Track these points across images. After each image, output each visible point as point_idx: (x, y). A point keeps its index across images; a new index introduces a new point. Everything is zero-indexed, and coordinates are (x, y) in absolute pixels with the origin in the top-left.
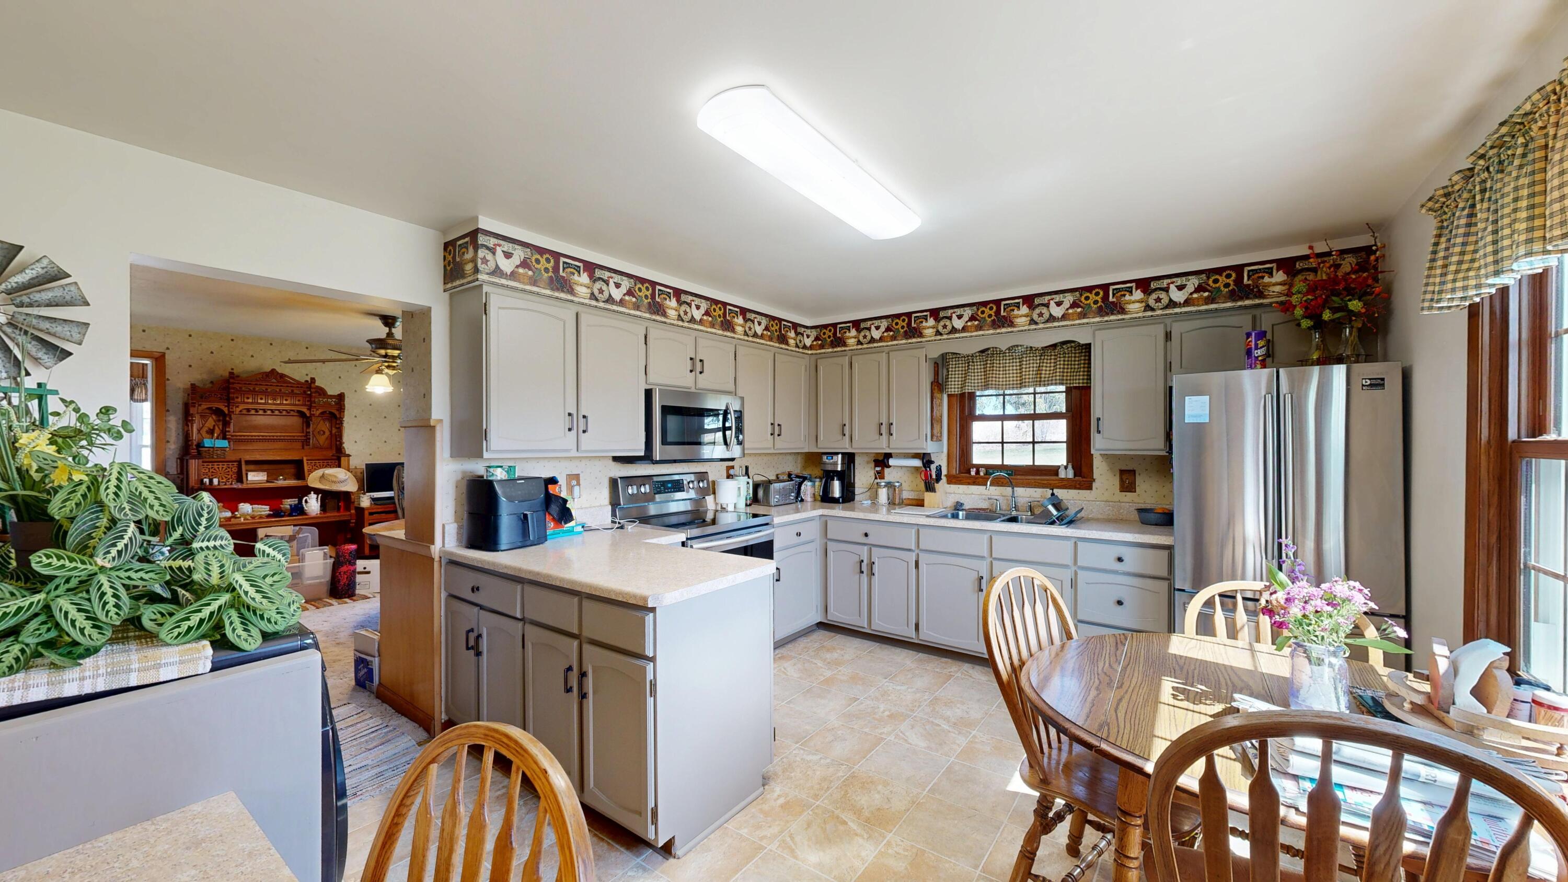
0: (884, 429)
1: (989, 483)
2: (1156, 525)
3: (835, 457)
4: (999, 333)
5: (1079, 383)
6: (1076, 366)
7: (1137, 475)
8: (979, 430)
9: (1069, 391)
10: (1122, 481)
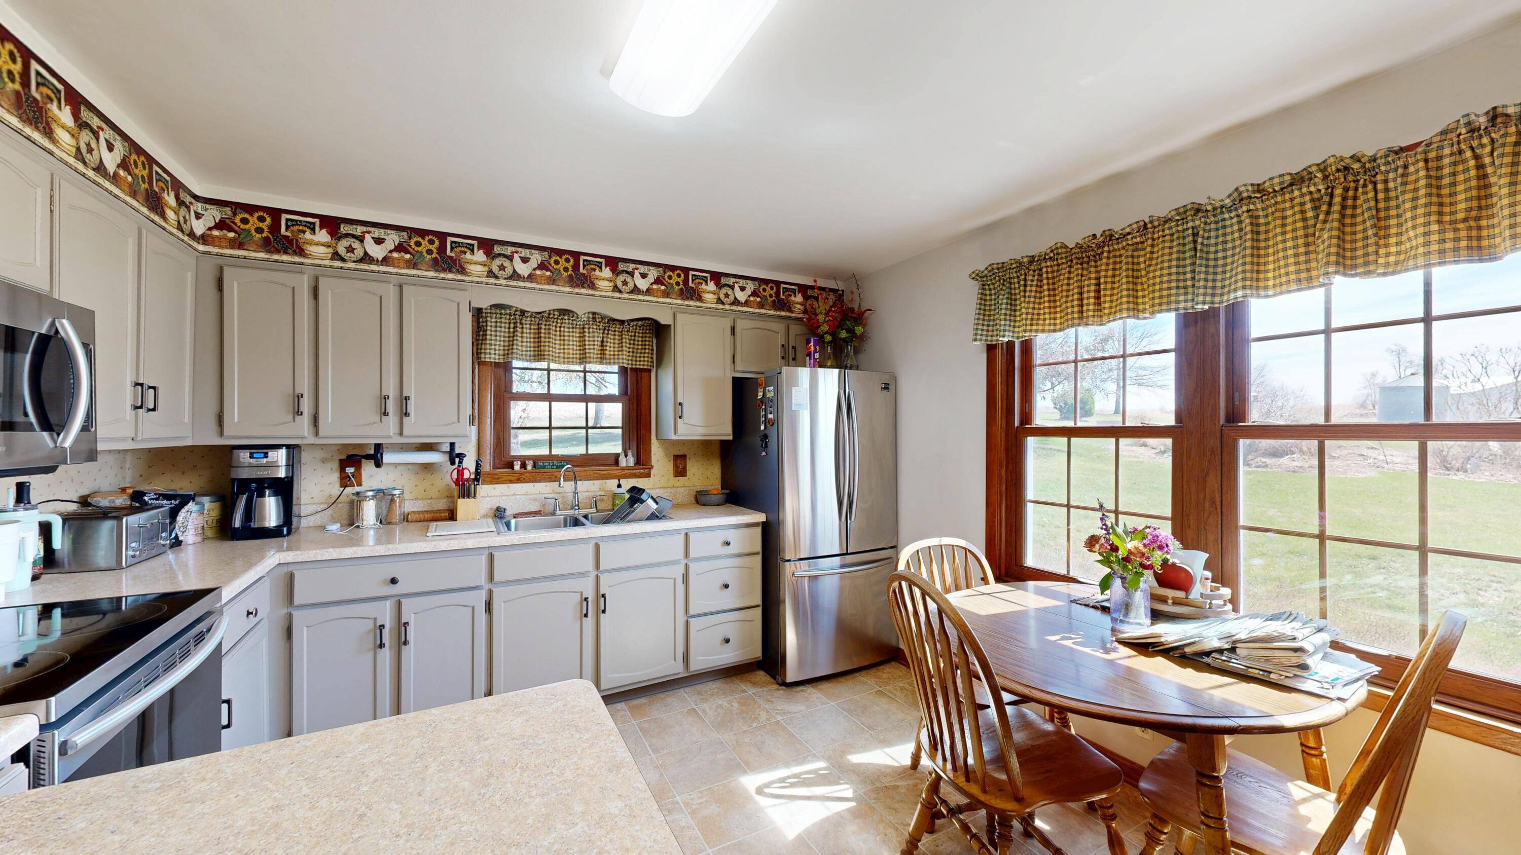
0: (391, 406)
1: (562, 479)
2: (718, 505)
3: (272, 454)
4: (577, 294)
5: (643, 365)
6: (640, 347)
7: (687, 459)
8: (518, 412)
9: (623, 371)
10: (676, 466)
